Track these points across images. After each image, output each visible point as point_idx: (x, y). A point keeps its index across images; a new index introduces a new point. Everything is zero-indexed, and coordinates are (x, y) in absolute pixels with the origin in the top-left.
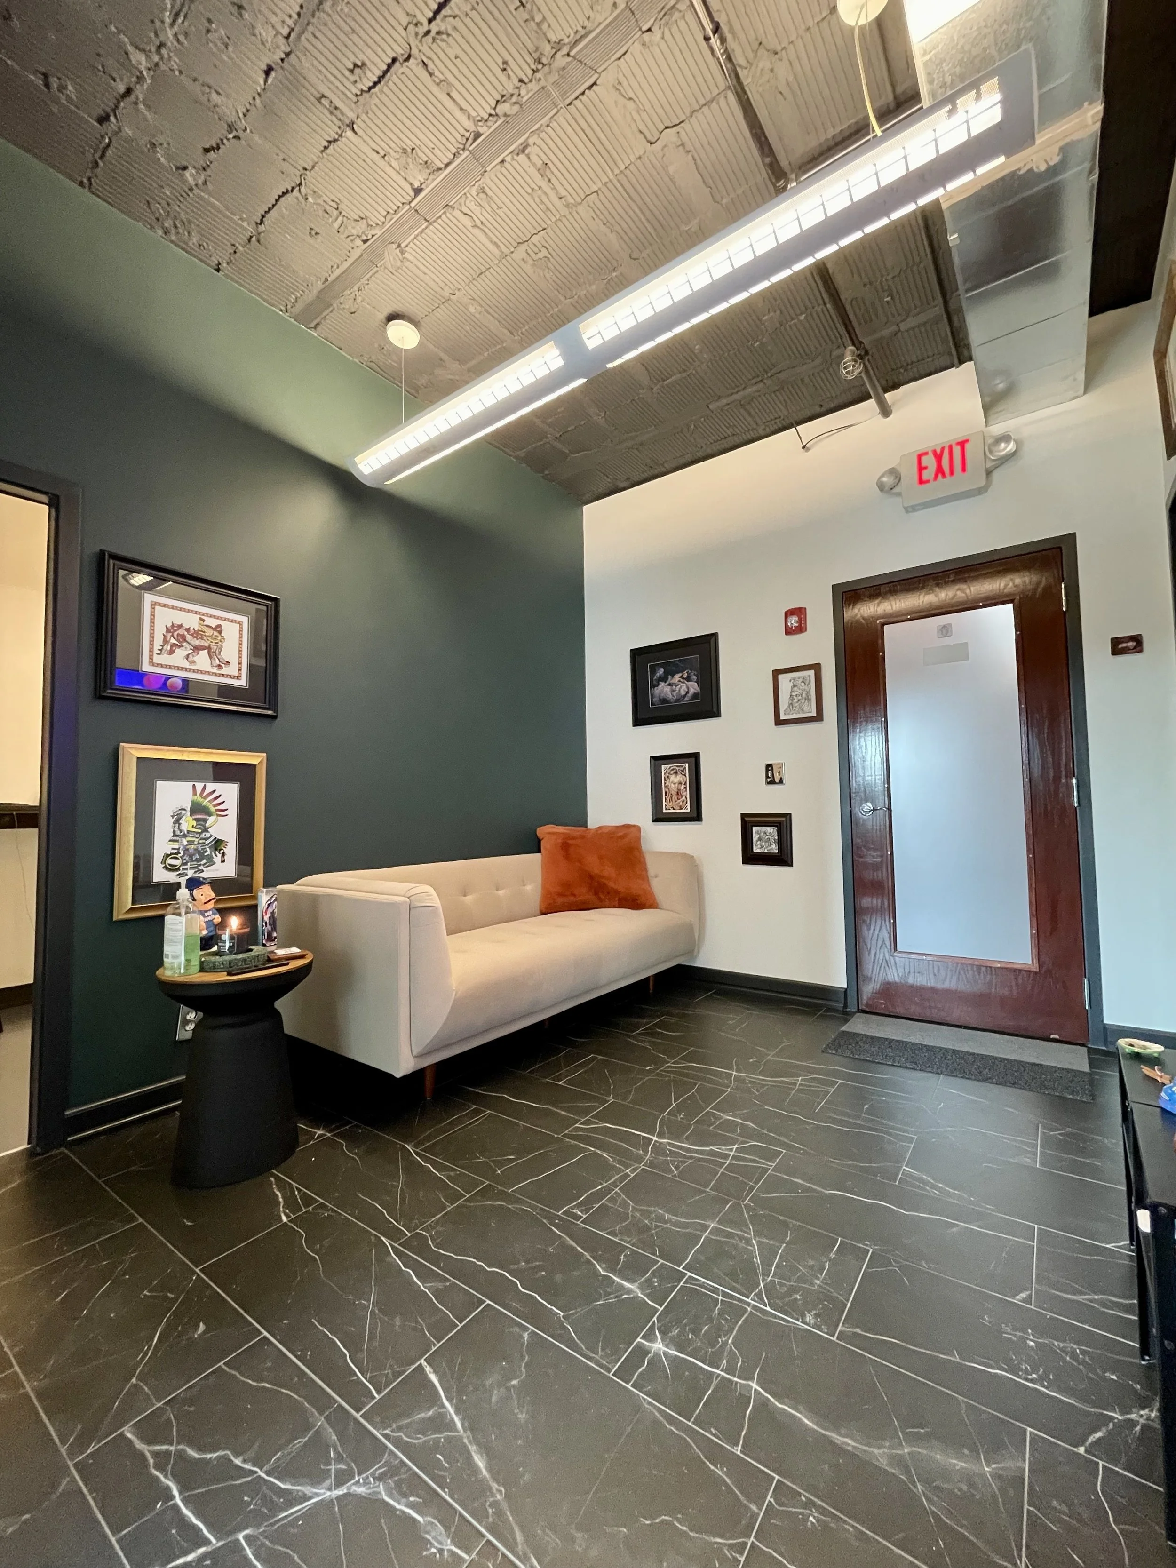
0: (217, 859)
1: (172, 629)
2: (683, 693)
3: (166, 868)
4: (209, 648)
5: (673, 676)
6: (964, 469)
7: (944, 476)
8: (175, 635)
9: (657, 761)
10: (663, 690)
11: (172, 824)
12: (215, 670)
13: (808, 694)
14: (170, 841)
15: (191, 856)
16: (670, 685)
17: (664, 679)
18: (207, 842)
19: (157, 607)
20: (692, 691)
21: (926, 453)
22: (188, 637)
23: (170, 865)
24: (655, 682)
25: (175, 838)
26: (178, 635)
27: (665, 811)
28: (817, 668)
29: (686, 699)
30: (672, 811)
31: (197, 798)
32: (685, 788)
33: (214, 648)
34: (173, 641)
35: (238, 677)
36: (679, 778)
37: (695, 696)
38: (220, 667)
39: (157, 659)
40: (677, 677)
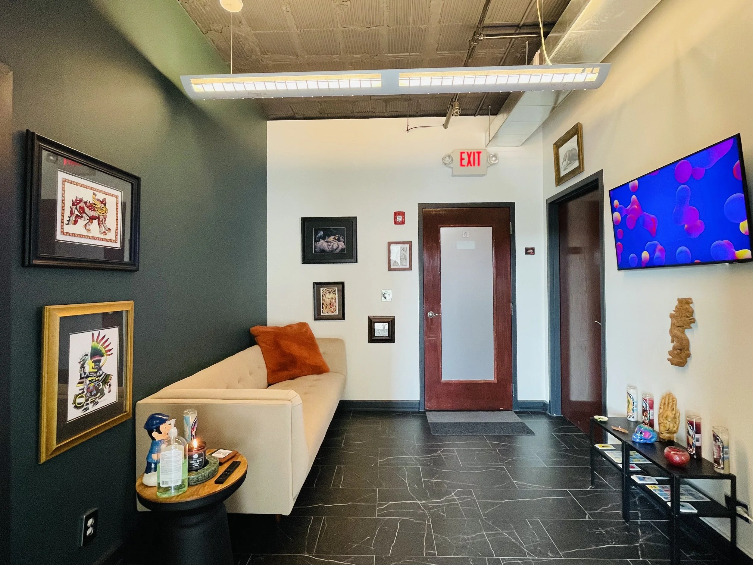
0: (106, 391)
1: (76, 203)
2: (335, 247)
3: (76, 407)
4: (98, 218)
5: (329, 237)
6: (479, 165)
7: (471, 166)
8: (78, 207)
9: (318, 285)
10: (322, 244)
11: (79, 369)
12: (102, 236)
13: (405, 256)
14: (79, 383)
15: (91, 392)
16: (327, 242)
17: (323, 238)
18: (100, 378)
19: (66, 183)
20: (340, 247)
21: (464, 153)
22: (86, 209)
23: (79, 404)
24: (317, 239)
25: (82, 380)
26: (80, 207)
27: (322, 314)
28: (410, 243)
29: (337, 251)
30: (326, 314)
31: (95, 344)
32: (336, 301)
33: (101, 218)
34: (77, 213)
35: (115, 241)
36: (332, 295)
37: (343, 250)
38: (105, 233)
39: (67, 229)
40: (331, 238)
